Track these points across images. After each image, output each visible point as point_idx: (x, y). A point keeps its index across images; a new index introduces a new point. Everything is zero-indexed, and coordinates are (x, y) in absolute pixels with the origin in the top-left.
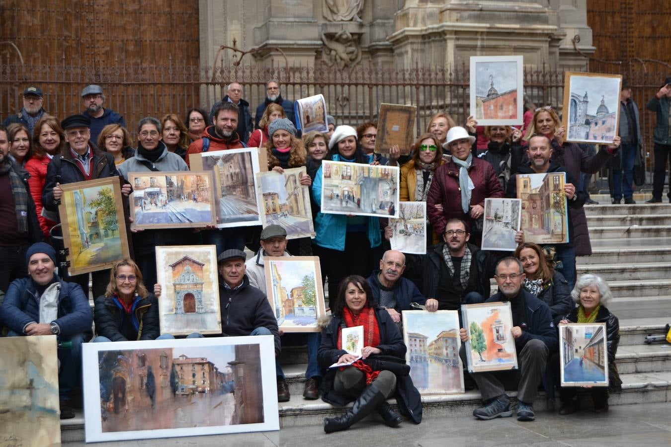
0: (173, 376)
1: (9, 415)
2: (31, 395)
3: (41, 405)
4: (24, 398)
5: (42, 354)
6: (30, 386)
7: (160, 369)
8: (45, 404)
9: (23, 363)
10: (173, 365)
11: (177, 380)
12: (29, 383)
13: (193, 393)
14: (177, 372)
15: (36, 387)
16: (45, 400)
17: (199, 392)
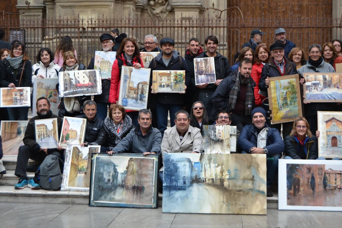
0: (325, 179)
1: (241, 192)
2: (253, 183)
3: (257, 189)
4: (249, 185)
5: (259, 163)
6: (253, 179)
7: (318, 175)
8: (259, 188)
9: (249, 167)
10: (325, 173)
11: (327, 181)
12: (252, 177)
13: (335, 189)
14: (327, 177)
15: (255, 180)
16: (259, 186)
17: (338, 189)
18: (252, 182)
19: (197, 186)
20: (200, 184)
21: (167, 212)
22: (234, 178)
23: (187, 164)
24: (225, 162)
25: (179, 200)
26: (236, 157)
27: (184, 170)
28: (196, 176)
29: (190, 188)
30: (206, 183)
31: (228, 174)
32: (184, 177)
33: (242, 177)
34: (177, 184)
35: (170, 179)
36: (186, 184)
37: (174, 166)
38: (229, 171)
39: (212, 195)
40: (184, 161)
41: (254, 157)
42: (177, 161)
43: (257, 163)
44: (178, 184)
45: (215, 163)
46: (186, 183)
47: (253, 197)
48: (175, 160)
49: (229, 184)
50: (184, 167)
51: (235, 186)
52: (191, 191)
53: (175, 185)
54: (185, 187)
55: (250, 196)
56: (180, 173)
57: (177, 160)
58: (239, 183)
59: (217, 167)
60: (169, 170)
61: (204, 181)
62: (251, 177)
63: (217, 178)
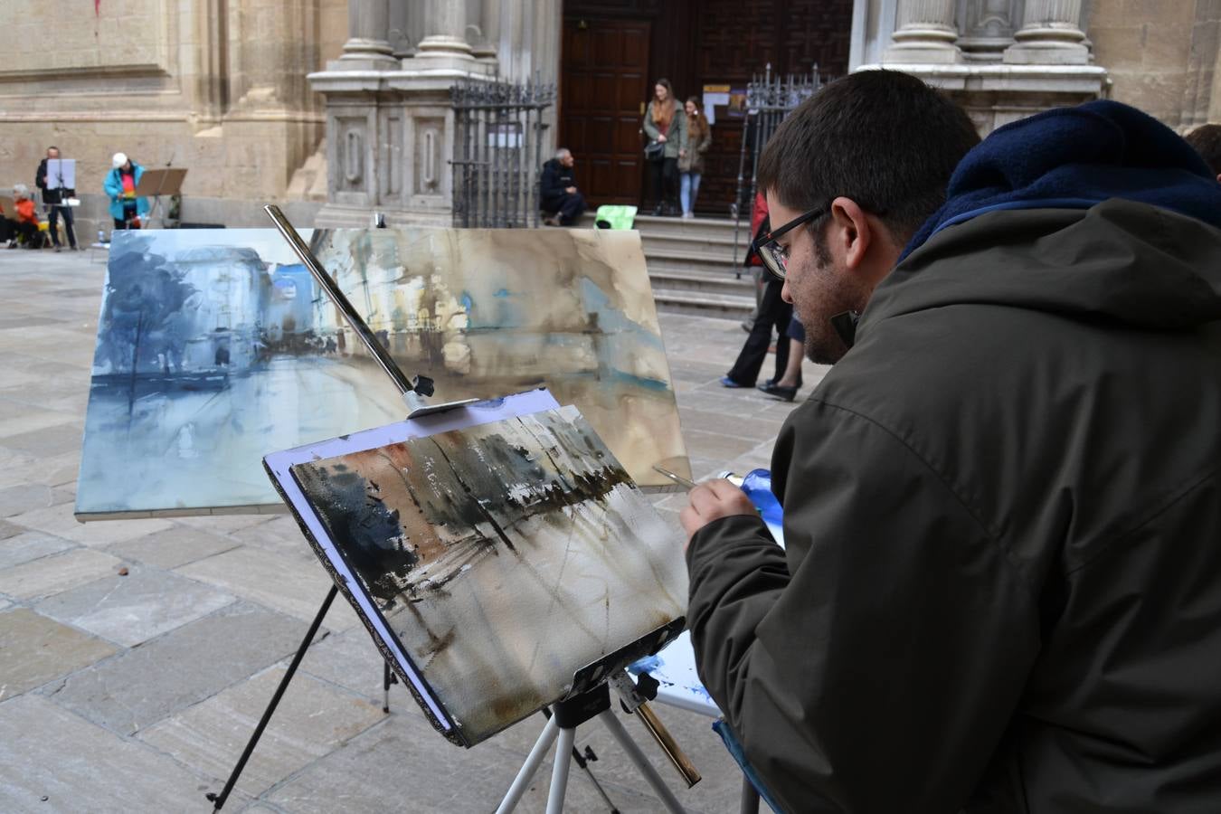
18: (588, 338)
19: (296, 370)
20: (311, 361)
21: (106, 509)
22: (497, 328)
23: (241, 273)
24: (442, 263)
25: (186, 440)
26: (497, 243)
27: (222, 298)
28: (289, 325)
29: (256, 380)
30: (345, 355)
31: (463, 309)
32: (219, 330)
33: (538, 320)
34: (178, 365)
35: (137, 343)
36: (227, 361)
37: (165, 283)
38: (465, 298)
39: (380, 408)
40: (222, 260)
41: (584, 242)
42: (186, 264)
43: (603, 263)
44: (184, 363)
45: (388, 264)
46: (231, 358)
47: (606, 408)
48: (170, 259)
49: (471, 353)
50: (223, 286)
51: (504, 359)
52: (259, 393)
53: (167, 368)
54: (226, 375)
55: (591, 403)
56: (199, 311)
57: (183, 258)
58: (527, 346)
59: (399, 281)
60: (133, 301)
61: (331, 346)
62: (582, 320)
63: (404, 331)
